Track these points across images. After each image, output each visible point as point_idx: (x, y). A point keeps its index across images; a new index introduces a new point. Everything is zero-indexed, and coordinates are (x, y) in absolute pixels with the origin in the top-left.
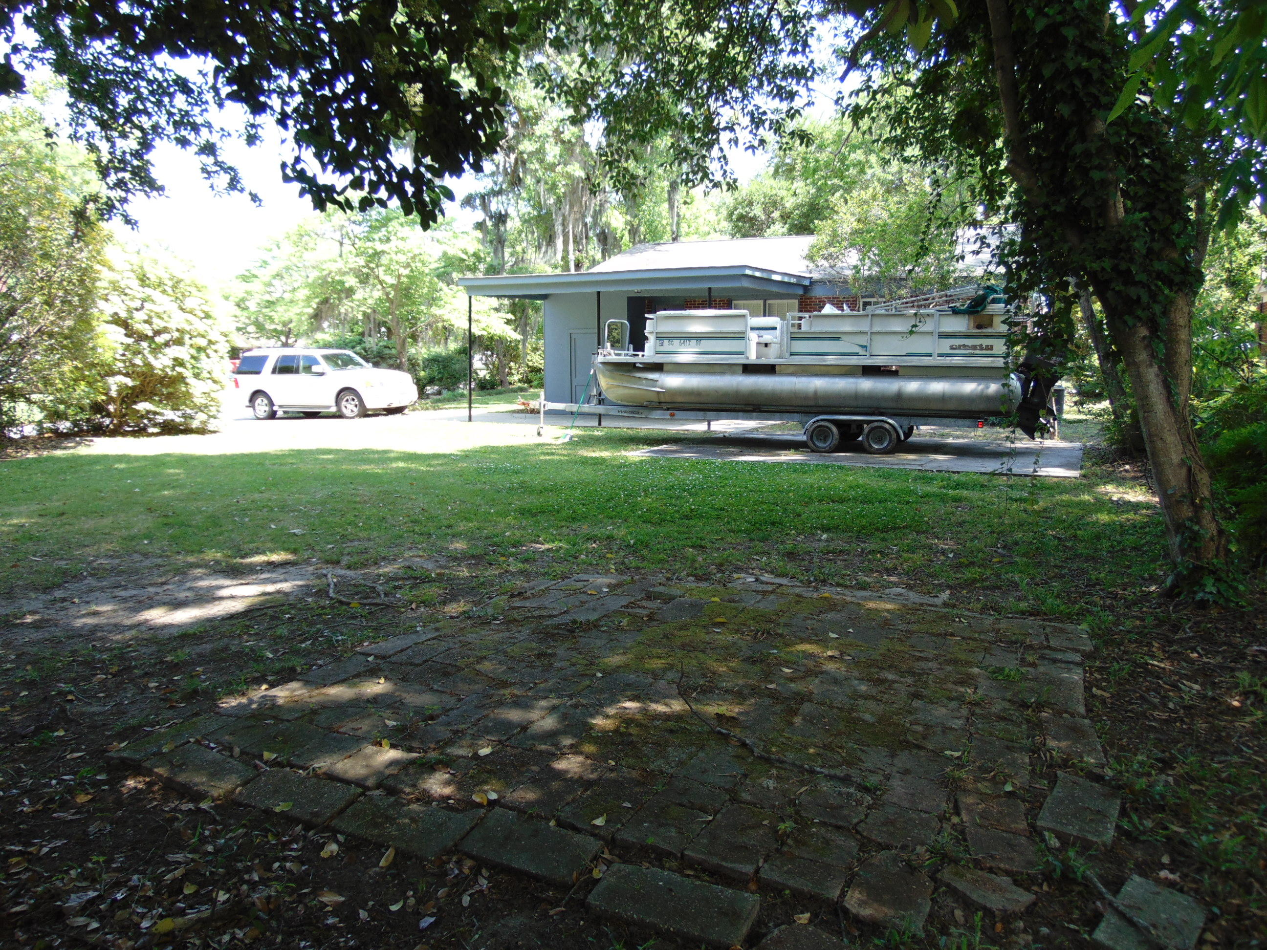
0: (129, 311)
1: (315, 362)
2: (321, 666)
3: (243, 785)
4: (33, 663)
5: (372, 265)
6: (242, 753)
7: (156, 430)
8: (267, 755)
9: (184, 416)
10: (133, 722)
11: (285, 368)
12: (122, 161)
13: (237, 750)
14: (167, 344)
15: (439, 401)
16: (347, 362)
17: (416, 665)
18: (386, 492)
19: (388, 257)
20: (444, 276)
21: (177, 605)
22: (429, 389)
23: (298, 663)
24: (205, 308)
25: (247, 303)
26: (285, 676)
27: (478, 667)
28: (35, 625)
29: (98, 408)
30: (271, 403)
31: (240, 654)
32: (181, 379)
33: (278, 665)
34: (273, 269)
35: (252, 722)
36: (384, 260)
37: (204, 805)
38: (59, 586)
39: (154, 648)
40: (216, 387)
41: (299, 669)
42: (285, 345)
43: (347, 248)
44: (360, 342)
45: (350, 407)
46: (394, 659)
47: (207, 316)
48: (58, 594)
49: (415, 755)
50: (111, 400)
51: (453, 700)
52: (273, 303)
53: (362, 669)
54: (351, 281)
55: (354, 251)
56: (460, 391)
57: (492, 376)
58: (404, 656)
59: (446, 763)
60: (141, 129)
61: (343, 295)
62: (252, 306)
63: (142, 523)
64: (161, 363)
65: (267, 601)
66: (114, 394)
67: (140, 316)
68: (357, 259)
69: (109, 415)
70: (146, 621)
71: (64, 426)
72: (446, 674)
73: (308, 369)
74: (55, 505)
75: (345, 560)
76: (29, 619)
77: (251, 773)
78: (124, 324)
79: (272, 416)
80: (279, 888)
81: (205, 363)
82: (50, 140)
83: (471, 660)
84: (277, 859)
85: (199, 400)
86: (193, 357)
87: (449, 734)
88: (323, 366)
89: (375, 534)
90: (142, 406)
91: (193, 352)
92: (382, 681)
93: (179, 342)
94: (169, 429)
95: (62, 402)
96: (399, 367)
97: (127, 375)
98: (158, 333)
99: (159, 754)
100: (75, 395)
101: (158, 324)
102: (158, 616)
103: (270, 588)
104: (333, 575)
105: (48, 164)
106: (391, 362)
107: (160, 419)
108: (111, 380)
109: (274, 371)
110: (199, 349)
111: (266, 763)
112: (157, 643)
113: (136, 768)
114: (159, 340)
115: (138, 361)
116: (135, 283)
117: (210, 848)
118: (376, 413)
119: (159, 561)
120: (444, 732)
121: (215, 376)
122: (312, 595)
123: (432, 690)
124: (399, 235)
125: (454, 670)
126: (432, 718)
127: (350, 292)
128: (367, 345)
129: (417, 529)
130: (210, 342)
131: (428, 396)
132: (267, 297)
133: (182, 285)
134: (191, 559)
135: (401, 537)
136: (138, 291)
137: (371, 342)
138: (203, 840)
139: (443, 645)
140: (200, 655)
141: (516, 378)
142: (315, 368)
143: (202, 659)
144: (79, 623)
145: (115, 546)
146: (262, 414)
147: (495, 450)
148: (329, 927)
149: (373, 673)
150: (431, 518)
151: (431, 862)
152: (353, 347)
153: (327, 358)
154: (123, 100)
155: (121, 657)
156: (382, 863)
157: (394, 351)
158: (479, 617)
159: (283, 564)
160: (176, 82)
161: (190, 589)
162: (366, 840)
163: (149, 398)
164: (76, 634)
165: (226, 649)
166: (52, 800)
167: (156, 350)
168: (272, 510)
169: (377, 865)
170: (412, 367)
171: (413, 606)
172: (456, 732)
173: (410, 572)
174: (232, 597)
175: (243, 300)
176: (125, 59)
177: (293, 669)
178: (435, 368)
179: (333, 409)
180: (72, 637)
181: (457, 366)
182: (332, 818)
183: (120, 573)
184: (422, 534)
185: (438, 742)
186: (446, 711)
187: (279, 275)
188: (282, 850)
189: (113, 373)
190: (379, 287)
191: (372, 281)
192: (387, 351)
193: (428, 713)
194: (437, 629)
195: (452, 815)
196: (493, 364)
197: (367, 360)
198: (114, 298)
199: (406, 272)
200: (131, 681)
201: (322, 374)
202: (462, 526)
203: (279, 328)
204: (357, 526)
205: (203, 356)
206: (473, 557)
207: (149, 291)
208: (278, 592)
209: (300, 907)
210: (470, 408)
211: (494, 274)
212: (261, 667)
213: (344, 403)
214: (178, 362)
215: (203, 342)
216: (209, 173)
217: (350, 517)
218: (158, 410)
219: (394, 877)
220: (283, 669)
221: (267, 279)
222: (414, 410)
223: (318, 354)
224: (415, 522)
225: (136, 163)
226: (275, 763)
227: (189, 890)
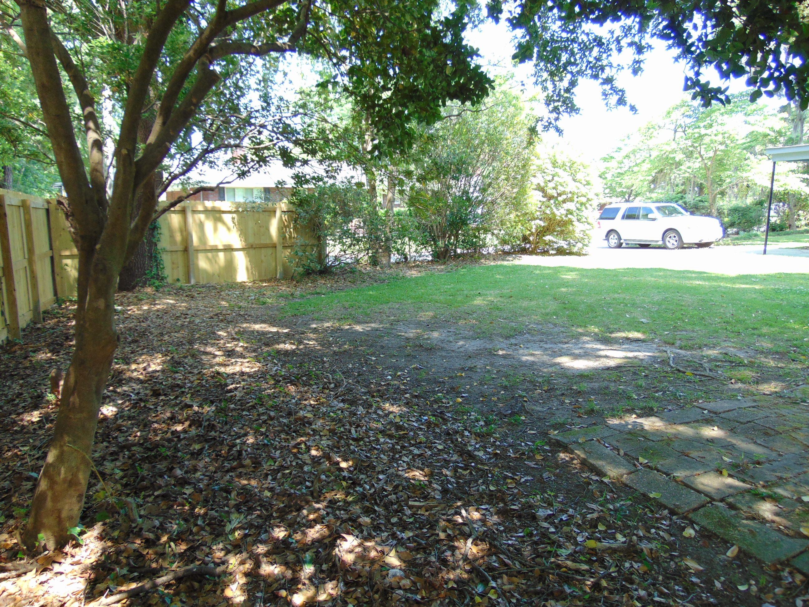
0: (545, 182)
1: (651, 211)
2: (670, 410)
3: (628, 474)
4: (506, 377)
5: (696, 145)
6: (625, 454)
7: (554, 252)
8: (641, 459)
9: (569, 244)
10: (559, 420)
11: (631, 215)
12: (559, 95)
13: (622, 452)
14: (564, 202)
15: (737, 239)
16: (672, 212)
17: (741, 423)
18: (703, 300)
19: (709, 138)
20: (750, 148)
21: (577, 357)
22: (730, 231)
23: (655, 405)
24: (587, 179)
25: (606, 175)
26: (648, 412)
27: (793, 434)
28: (504, 357)
29: (525, 239)
30: (620, 238)
31: (616, 393)
32: (571, 222)
33: (642, 404)
34: (624, 153)
35: (629, 437)
36: (707, 140)
37: (606, 480)
38: (512, 336)
39: (565, 380)
40: (588, 227)
41: (656, 410)
42: (627, 201)
43: (680, 134)
44: (682, 198)
45: (671, 242)
46: (722, 415)
47: (588, 183)
48: (513, 341)
49: (749, 486)
50: (532, 234)
51: (774, 454)
52: (622, 174)
53: (699, 418)
54: (679, 156)
55: (684, 137)
56: (755, 232)
57: (782, 220)
58: (731, 415)
59: (775, 499)
60: (571, 73)
61: (674, 167)
62: (609, 176)
63: (553, 306)
64: (560, 213)
65: (628, 362)
66: (533, 230)
67: (551, 185)
68: (687, 142)
69: (529, 242)
70: (559, 364)
71: (507, 248)
72: (766, 434)
73: (646, 216)
74: (506, 292)
75: (678, 343)
76: (501, 353)
77: (633, 469)
78: (542, 190)
79: (620, 246)
80: (659, 547)
81: (585, 213)
82: (523, 88)
83: (787, 428)
84: (654, 527)
85: (578, 234)
86: (578, 209)
87: (774, 479)
88: (656, 214)
89: (698, 328)
90: (548, 238)
91: (578, 205)
92: (716, 428)
93: (571, 200)
94: (561, 252)
95: (508, 234)
96: (709, 215)
97: (541, 220)
98: (559, 195)
99: (576, 442)
100: (515, 231)
101: (560, 189)
102: (566, 361)
103: (631, 355)
104: (671, 352)
105: (514, 102)
106: (704, 211)
107: (556, 246)
108: (533, 223)
109: (623, 218)
110: (582, 204)
111: (641, 464)
112: (567, 377)
113: (566, 448)
114: (560, 199)
115: (548, 212)
116: (550, 166)
117: (611, 507)
118: (690, 246)
119: (562, 329)
120: (771, 477)
121: (590, 221)
122: (658, 363)
123: (755, 443)
124: (720, 122)
125: (773, 433)
126: (759, 463)
127: (678, 164)
128: (687, 200)
129: (729, 328)
130: (588, 200)
131: (728, 236)
132: (619, 171)
133: (575, 165)
134: (580, 330)
135: (717, 332)
136: (550, 170)
137: (690, 198)
138: (607, 501)
139: (761, 414)
140: (592, 389)
141: (803, 222)
142: (650, 216)
143: (593, 392)
144: (524, 358)
145: (539, 318)
146: (613, 245)
147: (788, 276)
148: (693, 583)
149: (708, 422)
150: (739, 322)
151: (768, 566)
152: (677, 202)
153: (658, 208)
154: (564, 57)
155: (549, 382)
156: (729, 553)
157: (706, 204)
158: (789, 398)
159: (637, 340)
160: (595, 40)
161: (581, 348)
162: (715, 534)
163: (551, 233)
164: (524, 365)
165: (607, 388)
166: (523, 454)
167: (557, 205)
168: (626, 305)
169: (725, 554)
170: (720, 214)
171: (733, 381)
172: (781, 478)
173: (727, 358)
174: (606, 357)
175: (604, 173)
176: (568, 32)
177: (652, 409)
178: (736, 216)
179: (660, 243)
180: (522, 366)
181: (753, 214)
182: (688, 511)
183: (543, 334)
184: (732, 332)
185: (767, 482)
186: (769, 461)
187: (627, 156)
188: (656, 522)
189: (535, 219)
190: (700, 159)
191: (695, 156)
192: (701, 204)
193: (756, 459)
194: (755, 401)
195: (784, 538)
196: (784, 212)
197: (687, 211)
198: (539, 175)
199: (722, 147)
200: (555, 396)
201: (654, 220)
202: (765, 330)
203: (625, 190)
204: (683, 321)
205: (583, 208)
206: (777, 353)
207: (557, 170)
208: (635, 358)
209: (672, 563)
210: (766, 244)
211: (792, 144)
212: (630, 403)
213: (668, 239)
214: (569, 212)
215: (583, 200)
216: (606, 95)
217: (678, 315)
218: (555, 240)
219: (739, 567)
220: (645, 407)
221: (620, 159)
222: (718, 245)
223: (653, 206)
224: (728, 323)
225: (566, 95)
226: (646, 466)
227: (601, 527)
